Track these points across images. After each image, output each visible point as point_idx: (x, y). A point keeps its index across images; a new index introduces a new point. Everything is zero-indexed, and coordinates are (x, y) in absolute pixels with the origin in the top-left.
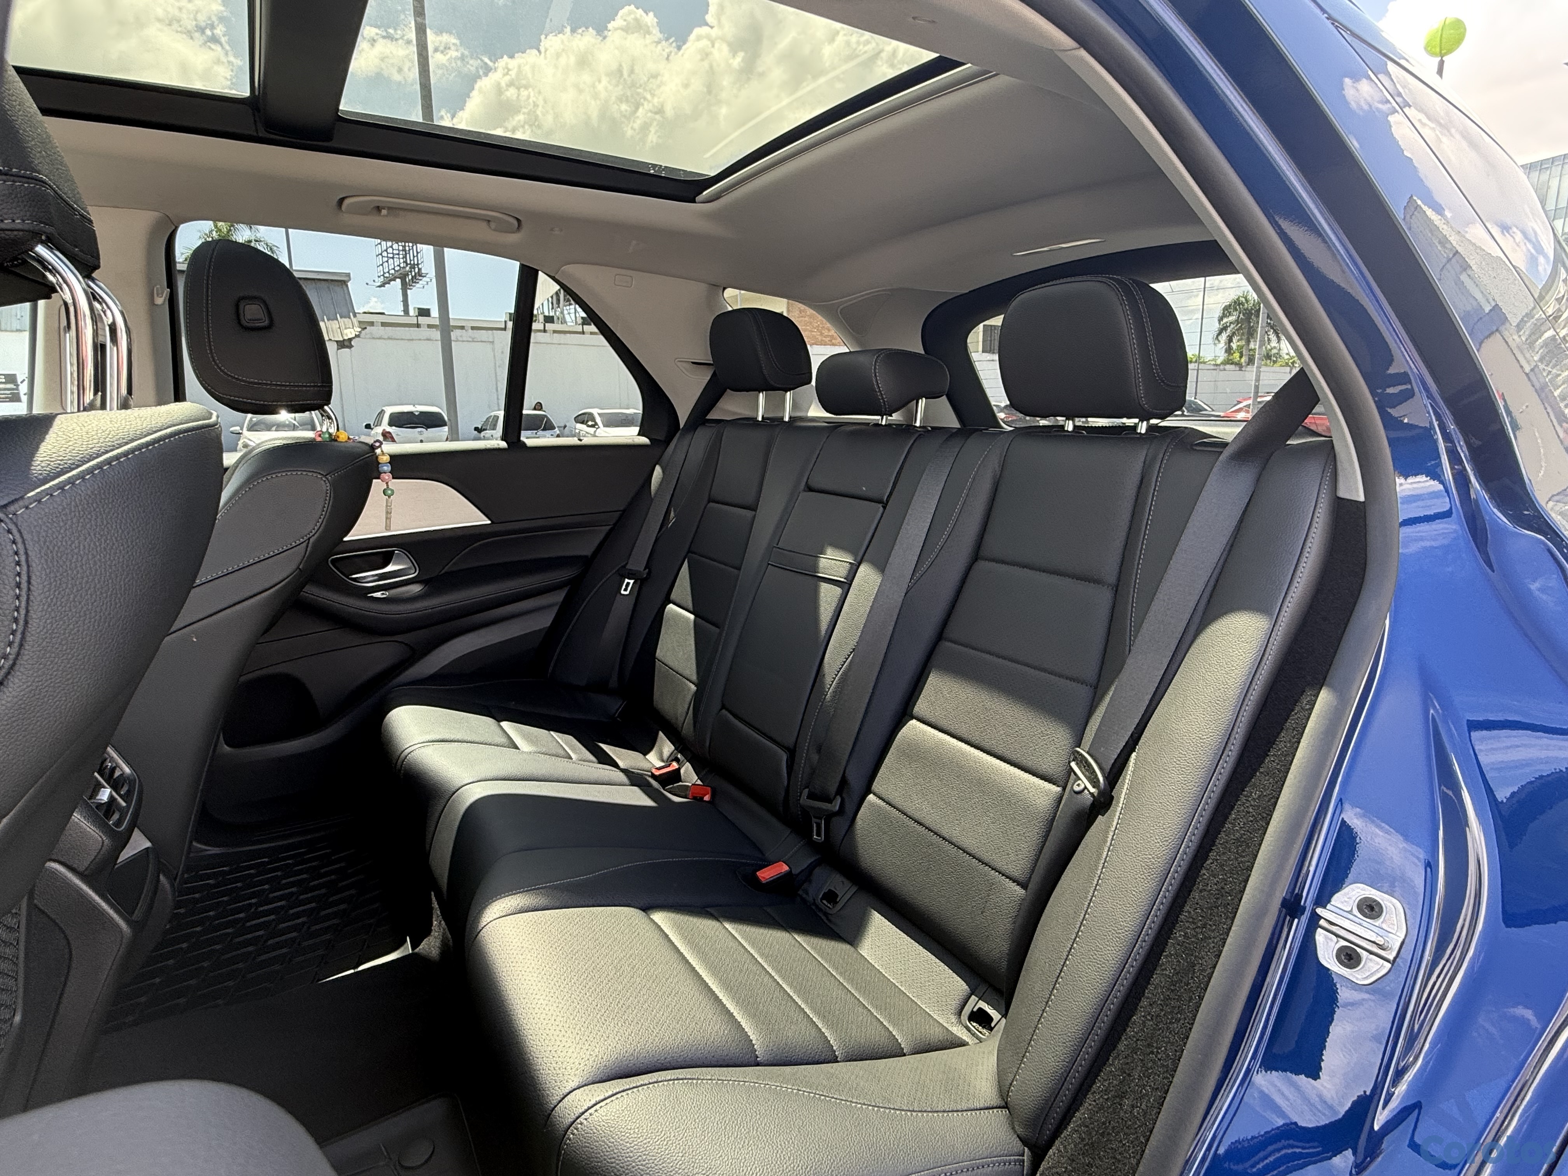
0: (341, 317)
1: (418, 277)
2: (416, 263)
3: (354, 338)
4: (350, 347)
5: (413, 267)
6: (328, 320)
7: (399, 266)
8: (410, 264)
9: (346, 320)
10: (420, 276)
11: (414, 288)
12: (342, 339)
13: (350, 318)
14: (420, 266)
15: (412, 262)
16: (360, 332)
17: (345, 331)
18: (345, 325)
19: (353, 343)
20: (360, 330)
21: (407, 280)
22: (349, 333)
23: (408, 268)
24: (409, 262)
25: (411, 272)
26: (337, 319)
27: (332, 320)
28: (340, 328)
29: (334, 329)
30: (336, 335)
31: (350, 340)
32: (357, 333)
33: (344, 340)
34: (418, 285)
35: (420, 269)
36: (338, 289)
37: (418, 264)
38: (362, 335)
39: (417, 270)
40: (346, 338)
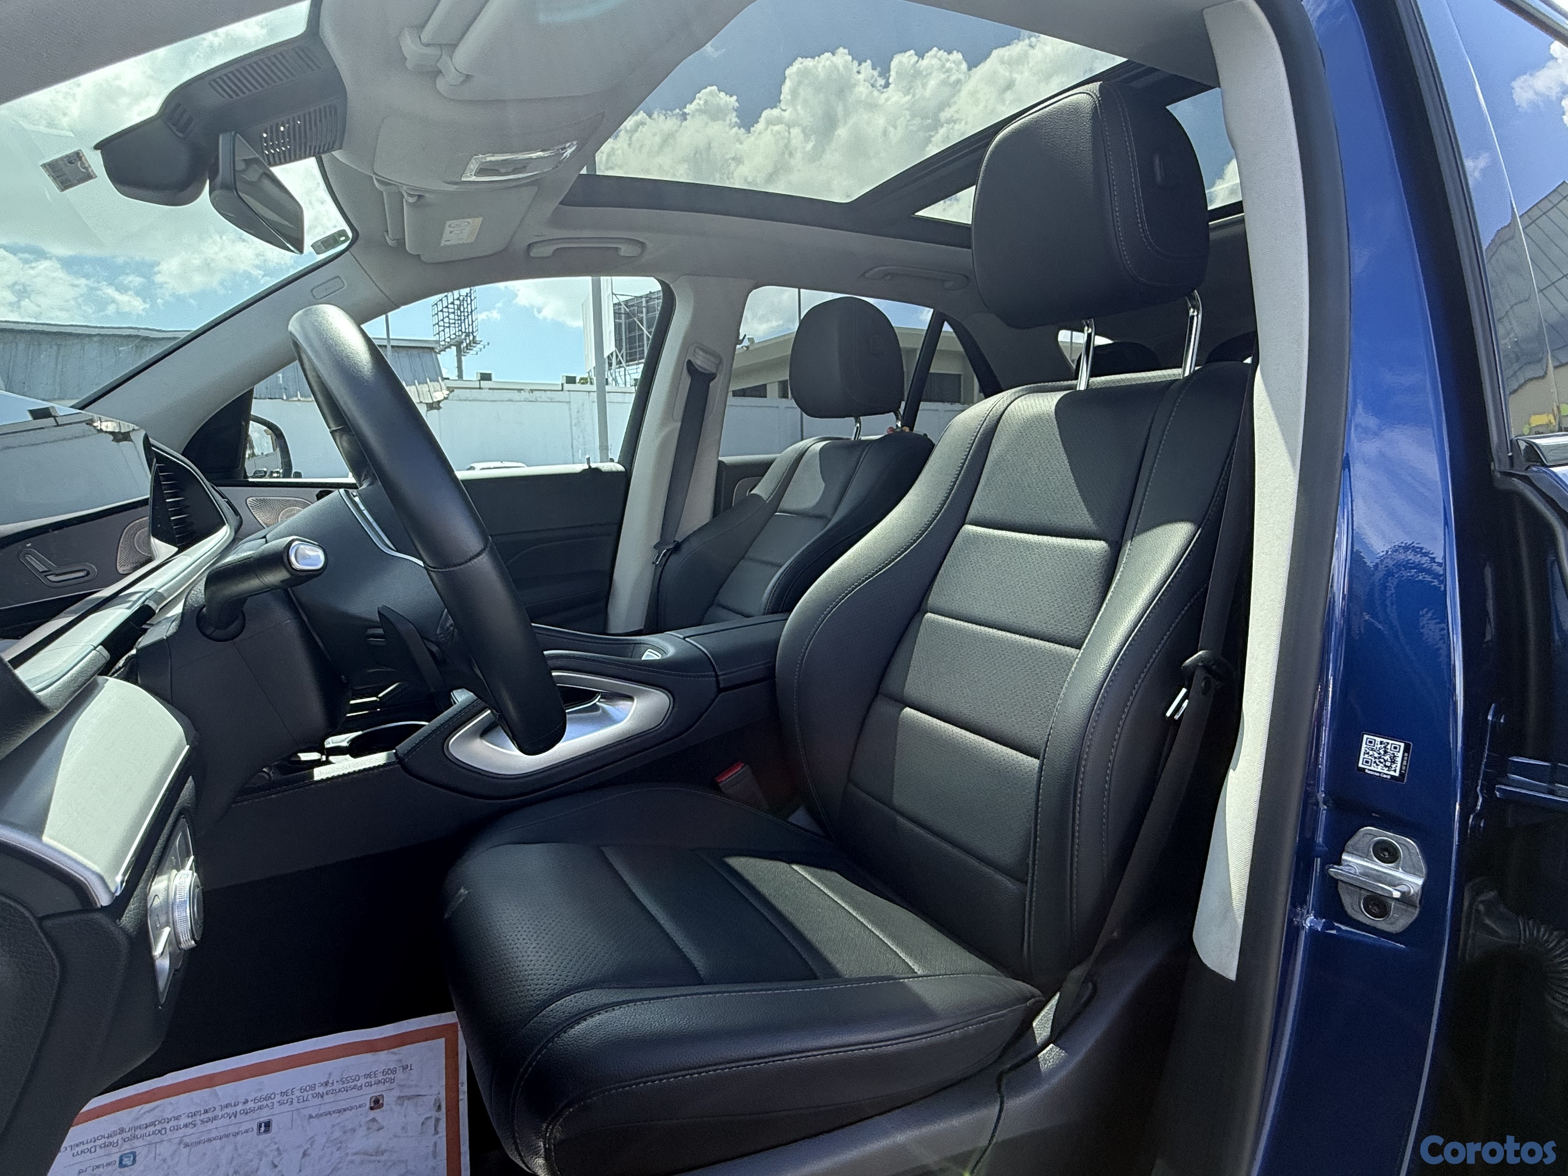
0: (430, 381)
1: (472, 344)
2: (471, 331)
3: (442, 400)
4: (439, 408)
5: (468, 335)
6: (419, 384)
7: (455, 334)
8: (465, 332)
9: (436, 383)
10: (475, 343)
11: (468, 355)
12: (431, 402)
13: (438, 381)
14: (475, 334)
15: (467, 331)
16: (448, 395)
17: (435, 394)
18: (434, 388)
19: (441, 405)
20: (448, 392)
21: (462, 347)
22: (439, 396)
23: (463, 337)
24: (463, 330)
25: (465, 340)
26: (427, 383)
27: (423, 384)
28: (429, 391)
29: (425, 393)
30: (426, 397)
31: (439, 402)
32: (446, 396)
33: (434, 402)
34: (471, 352)
35: (474, 337)
36: (427, 357)
37: (473, 333)
38: (450, 397)
39: (471, 338)
40: (435, 400)
